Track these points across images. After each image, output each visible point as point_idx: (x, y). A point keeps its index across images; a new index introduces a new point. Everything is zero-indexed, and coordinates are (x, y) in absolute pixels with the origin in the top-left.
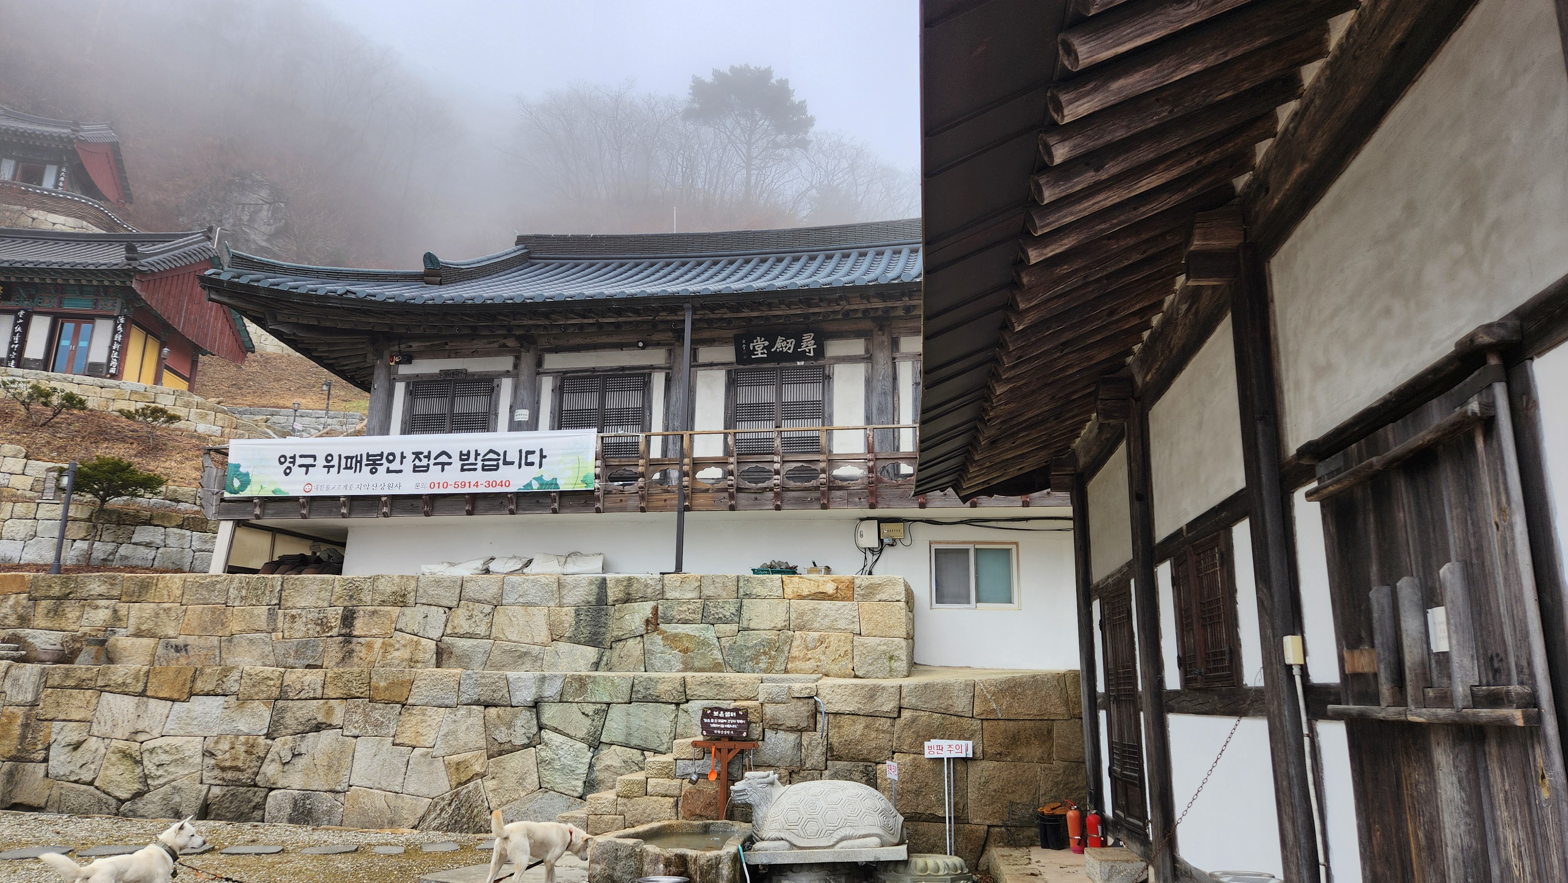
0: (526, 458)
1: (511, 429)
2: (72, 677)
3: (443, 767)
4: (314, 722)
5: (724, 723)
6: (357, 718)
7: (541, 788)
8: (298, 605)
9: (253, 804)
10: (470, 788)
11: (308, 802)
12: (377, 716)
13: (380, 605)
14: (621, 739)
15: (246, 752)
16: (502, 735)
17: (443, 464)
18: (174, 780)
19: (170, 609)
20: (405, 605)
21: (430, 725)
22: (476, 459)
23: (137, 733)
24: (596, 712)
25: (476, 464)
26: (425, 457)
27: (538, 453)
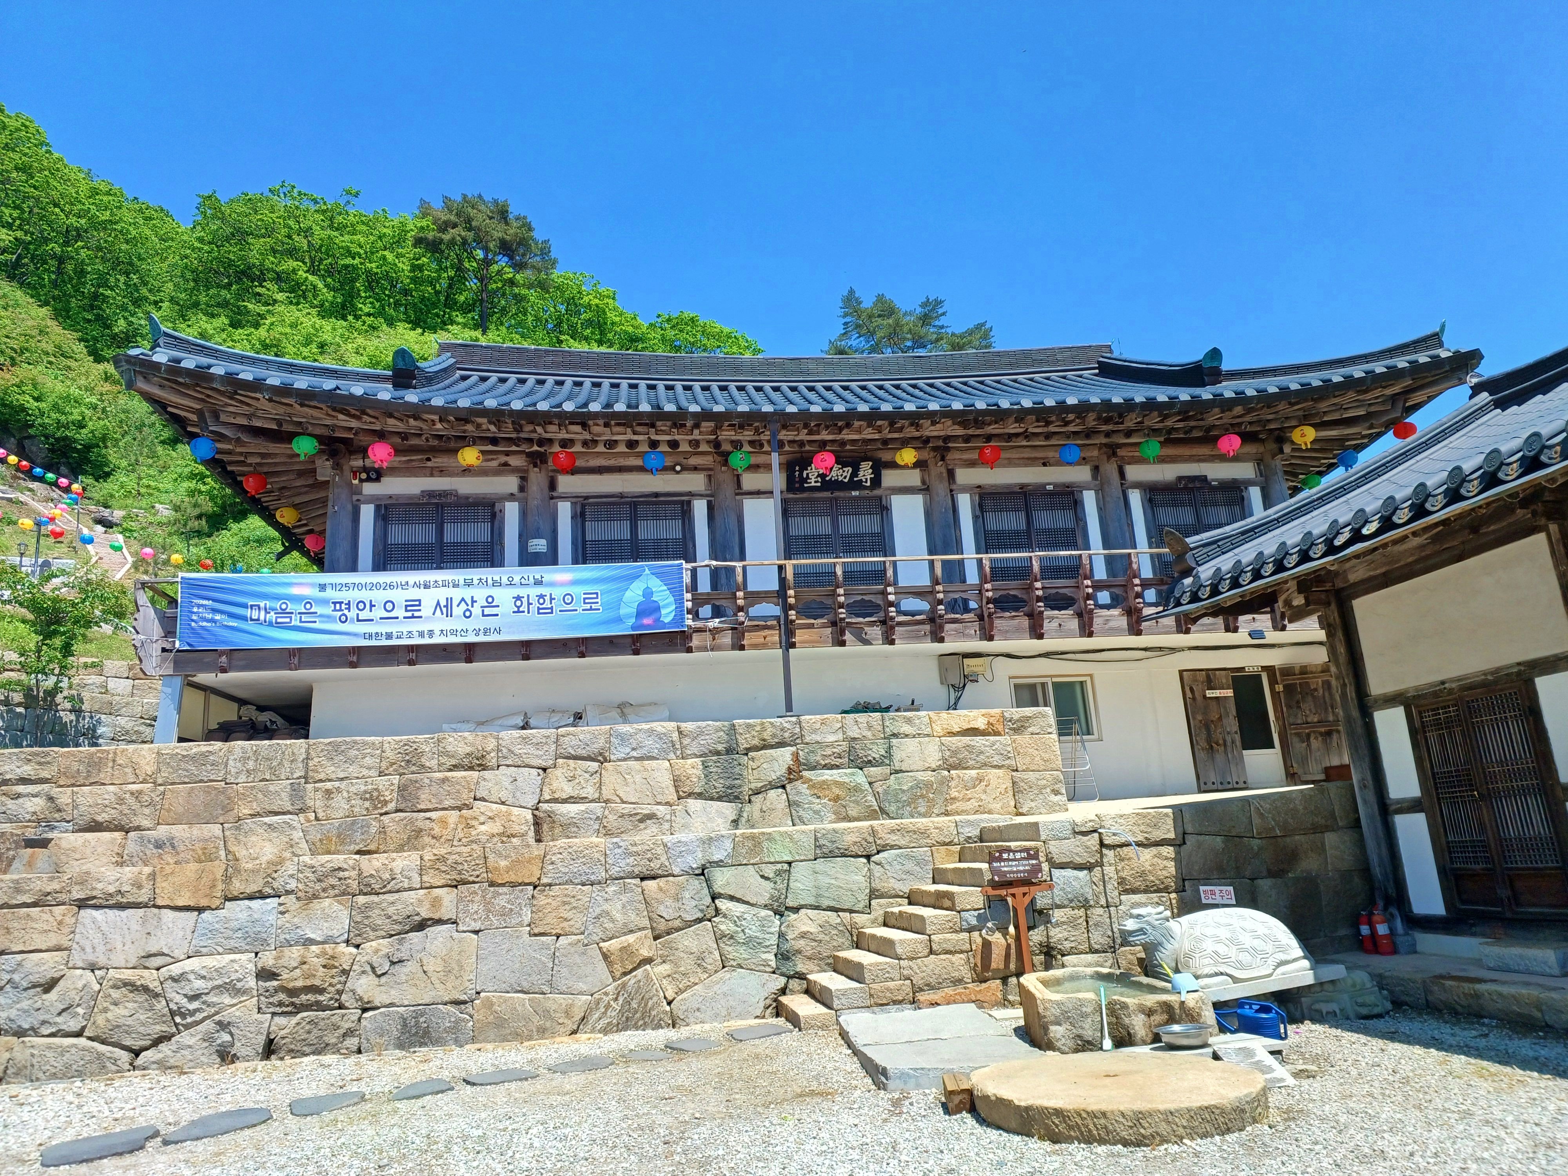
2: (25, 892)
3: (600, 955)
4: (417, 918)
5: (1016, 866)
6: (475, 908)
7: (724, 967)
8: (333, 776)
9: (342, 1031)
10: (639, 977)
11: (422, 1020)
12: (503, 903)
13: (450, 770)
14: (811, 901)
15: (324, 966)
16: (669, 909)
18: (217, 1013)
19: (140, 792)
20: (484, 767)
21: (575, 908)
23: (150, 956)
24: (778, 873)
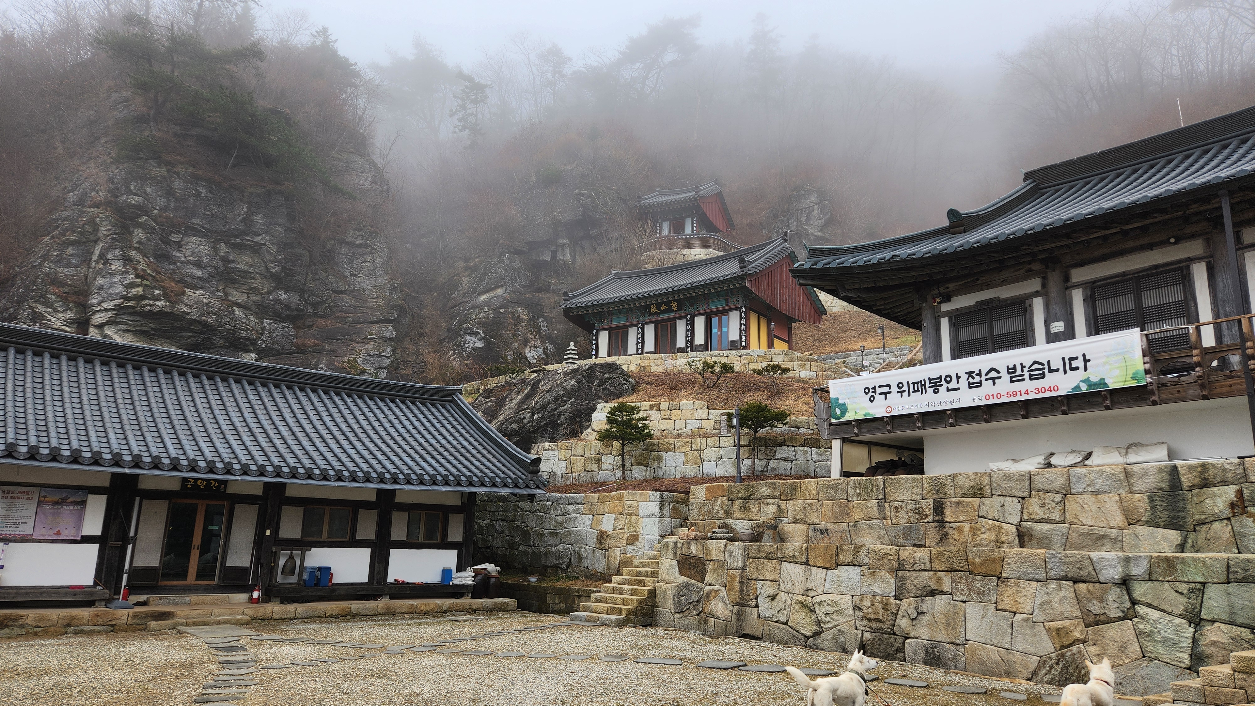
0: (1070, 364)
1: (1048, 342)
2: (762, 551)
3: (1045, 632)
4: (929, 588)
6: (962, 587)
7: (1144, 656)
8: (898, 499)
9: (895, 648)
10: (1074, 652)
11: (936, 650)
12: (978, 586)
13: (962, 497)
14: (1224, 617)
15: (883, 608)
16: (1096, 607)
17: (993, 379)
19: (812, 504)
20: (983, 496)
21: (1025, 596)
22: (1022, 371)
23: (808, 590)
24: (1191, 591)
25: (1023, 375)
26: (977, 375)
27: (1081, 358)
